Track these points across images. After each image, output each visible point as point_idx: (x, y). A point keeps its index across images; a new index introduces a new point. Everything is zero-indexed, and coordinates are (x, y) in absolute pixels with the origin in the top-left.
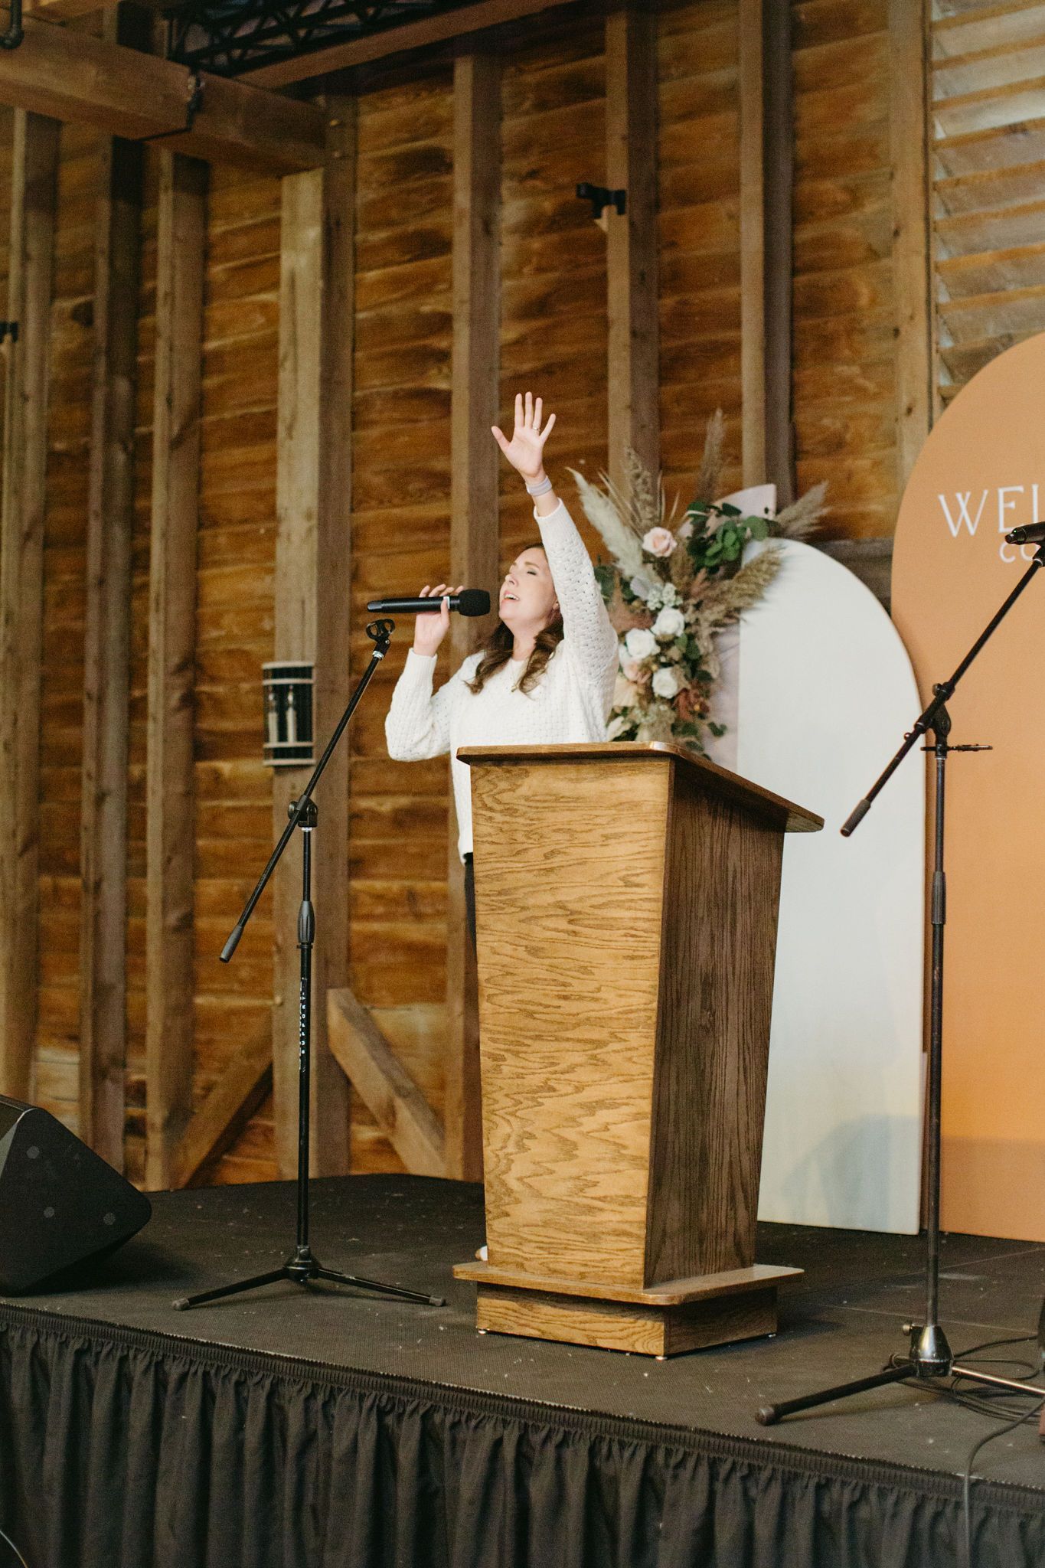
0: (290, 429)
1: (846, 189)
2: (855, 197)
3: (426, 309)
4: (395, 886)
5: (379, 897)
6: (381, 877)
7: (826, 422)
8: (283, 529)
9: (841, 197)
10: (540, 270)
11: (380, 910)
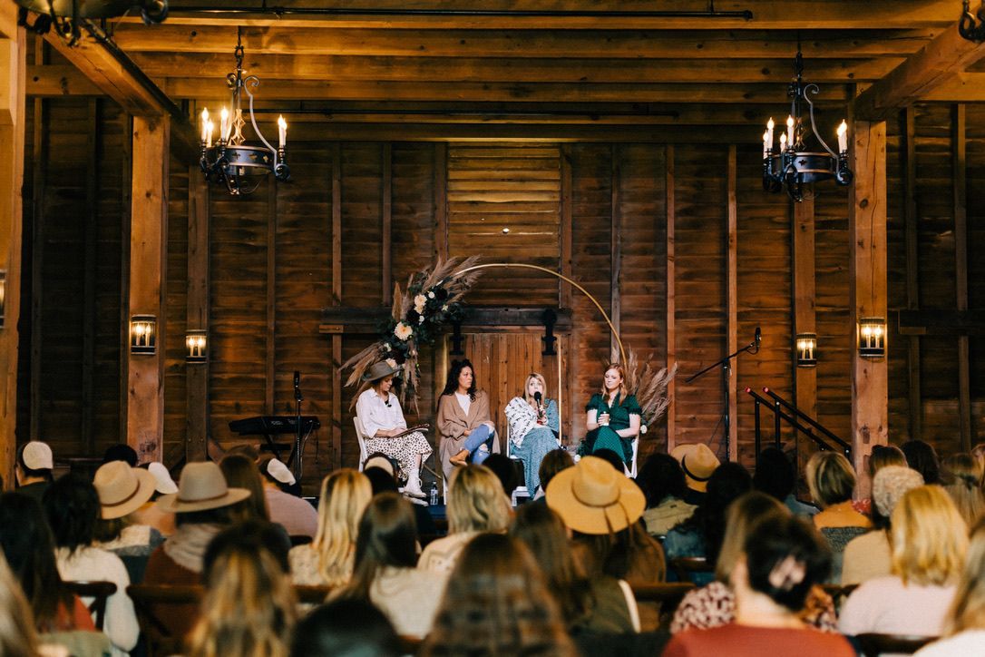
0: (194, 252)
1: (411, 207)
2: (413, 211)
3: (243, 218)
4: (230, 403)
5: (224, 406)
6: (224, 400)
7: (403, 273)
8: (191, 285)
9: (409, 209)
10: (293, 213)
11: (223, 410)
